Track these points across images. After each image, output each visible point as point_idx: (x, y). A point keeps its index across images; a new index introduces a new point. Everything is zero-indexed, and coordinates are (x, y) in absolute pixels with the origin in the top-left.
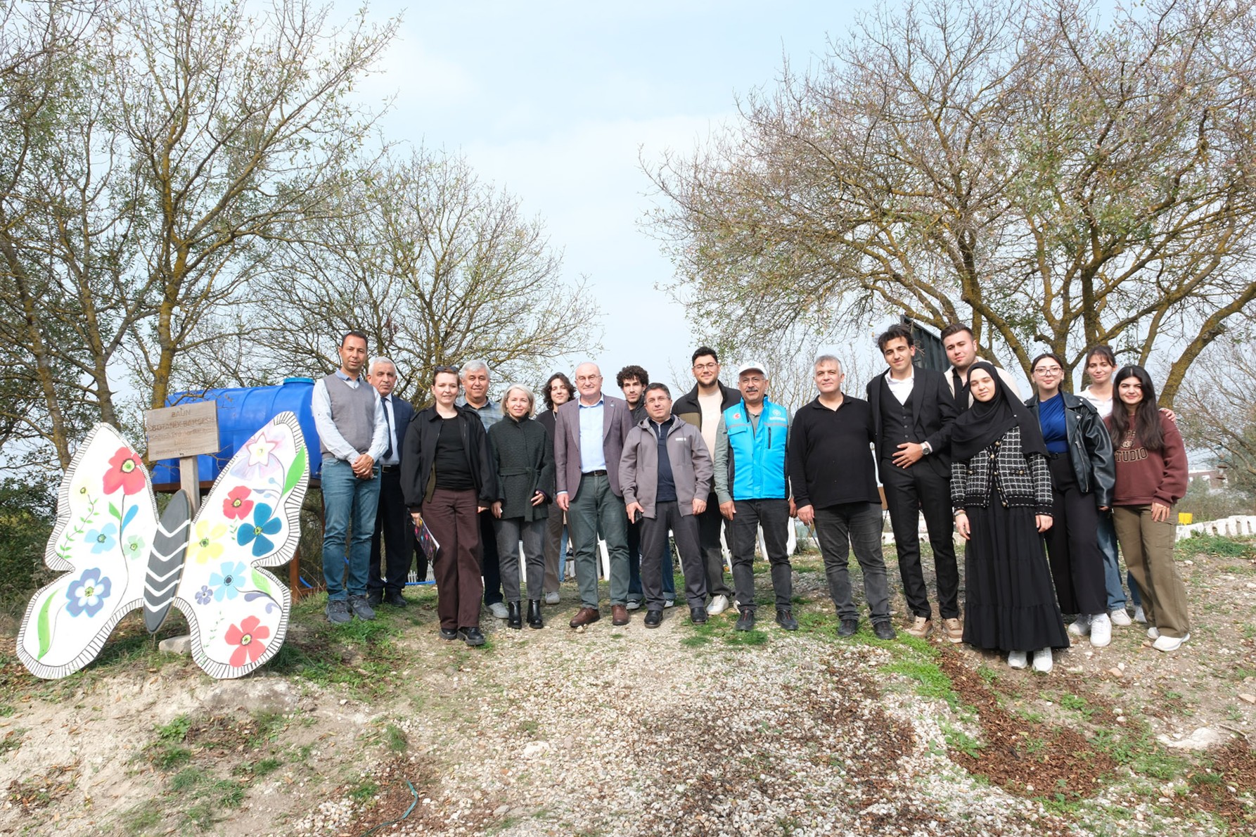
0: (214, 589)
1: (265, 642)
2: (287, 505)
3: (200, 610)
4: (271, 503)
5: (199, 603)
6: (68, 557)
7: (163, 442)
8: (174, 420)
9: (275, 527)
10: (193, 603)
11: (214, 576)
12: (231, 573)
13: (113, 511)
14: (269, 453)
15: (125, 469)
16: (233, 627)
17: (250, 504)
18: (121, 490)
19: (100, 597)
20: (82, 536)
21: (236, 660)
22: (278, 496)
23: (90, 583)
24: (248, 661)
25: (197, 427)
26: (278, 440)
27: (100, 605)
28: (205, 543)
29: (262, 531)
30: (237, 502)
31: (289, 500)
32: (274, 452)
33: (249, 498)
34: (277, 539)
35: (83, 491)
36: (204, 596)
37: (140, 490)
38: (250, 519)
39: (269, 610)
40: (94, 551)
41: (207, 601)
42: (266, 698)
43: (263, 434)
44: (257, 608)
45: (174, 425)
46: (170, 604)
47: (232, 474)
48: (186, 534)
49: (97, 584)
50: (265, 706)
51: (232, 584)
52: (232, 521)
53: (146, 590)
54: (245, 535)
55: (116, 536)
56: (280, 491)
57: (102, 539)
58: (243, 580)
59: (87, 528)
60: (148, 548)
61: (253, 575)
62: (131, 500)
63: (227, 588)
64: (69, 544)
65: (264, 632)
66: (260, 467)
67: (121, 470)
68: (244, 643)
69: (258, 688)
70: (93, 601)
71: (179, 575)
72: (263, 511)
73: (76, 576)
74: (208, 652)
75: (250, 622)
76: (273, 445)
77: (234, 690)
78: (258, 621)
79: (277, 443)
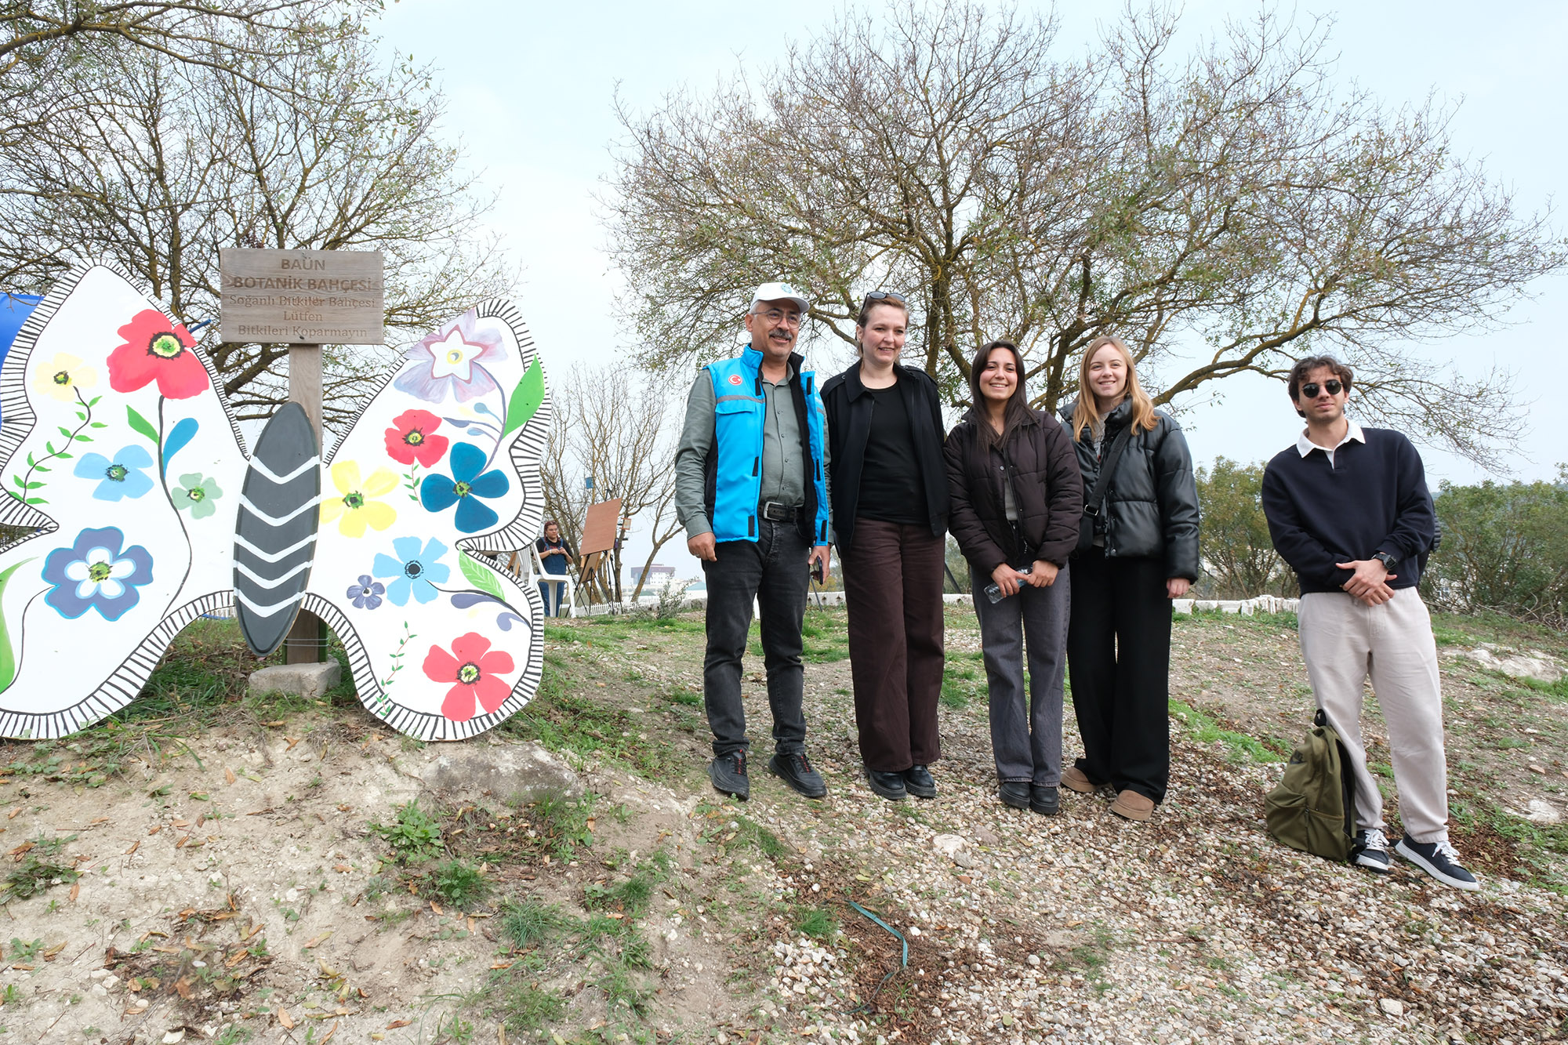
0: (386, 582)
1: (510, 679)
2: (515, 452)
3: (360, 618)
4: (484, 445)
5: (357, 605)
6: (38, 501)
7: (256, 311)
8: (286, 274)
9: (497, 485)
10: (346, 606)
11: (381, 561)
12: (419, 557)
13: (136, 421)
14: (472, 362)
15: (157, 348)
16: (435, 651)
17: (442, 443)
18: (152, 389)
19: (128, 583)
20: (70, 464)
21: (455, 708)
22: (497, 436)
23: (99, 555)
24: (480, 710)
25: (338, 293)
26: (487, 343)
27: (129, 599)
28: (354, 500)
29: (471, 490)
30: (415, 437)
31: (517, 444)
32: (481, 362)
33: (438, 432)
34: (504, 507)
35: (62, 378)
36: (366, 594)
37: (197, 392)
38: (443, 467)
39: (504, 623)
40: (99, 494)
41: (374, 604)
42: (527, 776)
43: (457, 328)
44: (482, 619)
45: (286, 284)
46: (298, 603)
47: (397, 385)
48: (312, 483)
49: (116, 557)
50: (528, 788)
51: (422, 577)
52: (406, 468)
53: (237, 573)
54: (435, 495)
55: (153, 472)
56: (500, 428)
57: (117, 473)
58: (444, 572)
59: (78, 449)
60: (231, 498)
61: (462, 563)
62: (177, 410)
63: (412, 583)
64: (36, 476)
65: (504, 662)
66: (456, 384)
67: (150, 351)
68: (465, 679)
69: (508, 760)
70: (111, 589)
71: (308, 553)
72: (468, 458)
73: (65, 538)
74: (393, 692)
75: (470, 644)
76: (480, 350)
77: (469, 761)
78: (486, 643)
79: (485, 348)
